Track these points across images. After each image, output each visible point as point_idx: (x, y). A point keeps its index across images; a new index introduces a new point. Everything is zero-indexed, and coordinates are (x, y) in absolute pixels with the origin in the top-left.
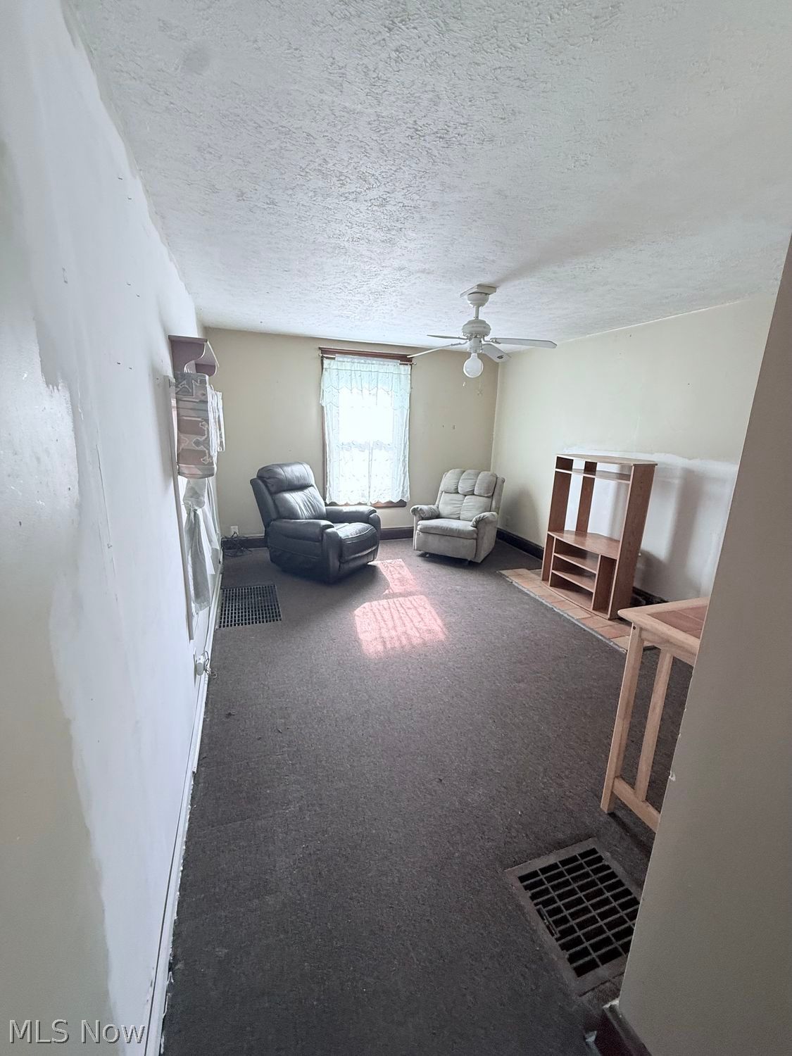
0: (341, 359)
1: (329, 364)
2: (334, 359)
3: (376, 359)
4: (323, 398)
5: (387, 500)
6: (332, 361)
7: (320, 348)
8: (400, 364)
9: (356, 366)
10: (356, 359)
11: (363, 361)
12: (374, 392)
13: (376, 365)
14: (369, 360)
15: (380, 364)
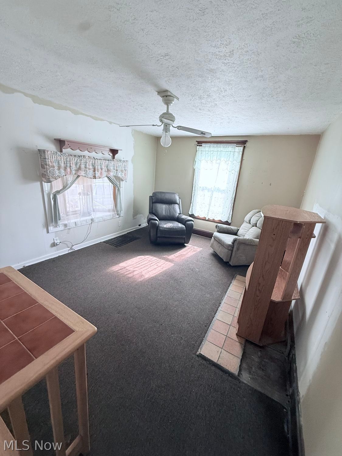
0: (204, 146)
1: (199, 149)
2: (201, 146)
3: (222, 144)
4: (195, 165)
5: (219, 219)
6: (200, 147)
7: (196, 141)
8: (236, 146)
9: (212, 149)
10: (212, 145)
11: (215, 146)
12: (218, 161)
13: (221, 148)
14: (219, 145)
15: (224, 147)
